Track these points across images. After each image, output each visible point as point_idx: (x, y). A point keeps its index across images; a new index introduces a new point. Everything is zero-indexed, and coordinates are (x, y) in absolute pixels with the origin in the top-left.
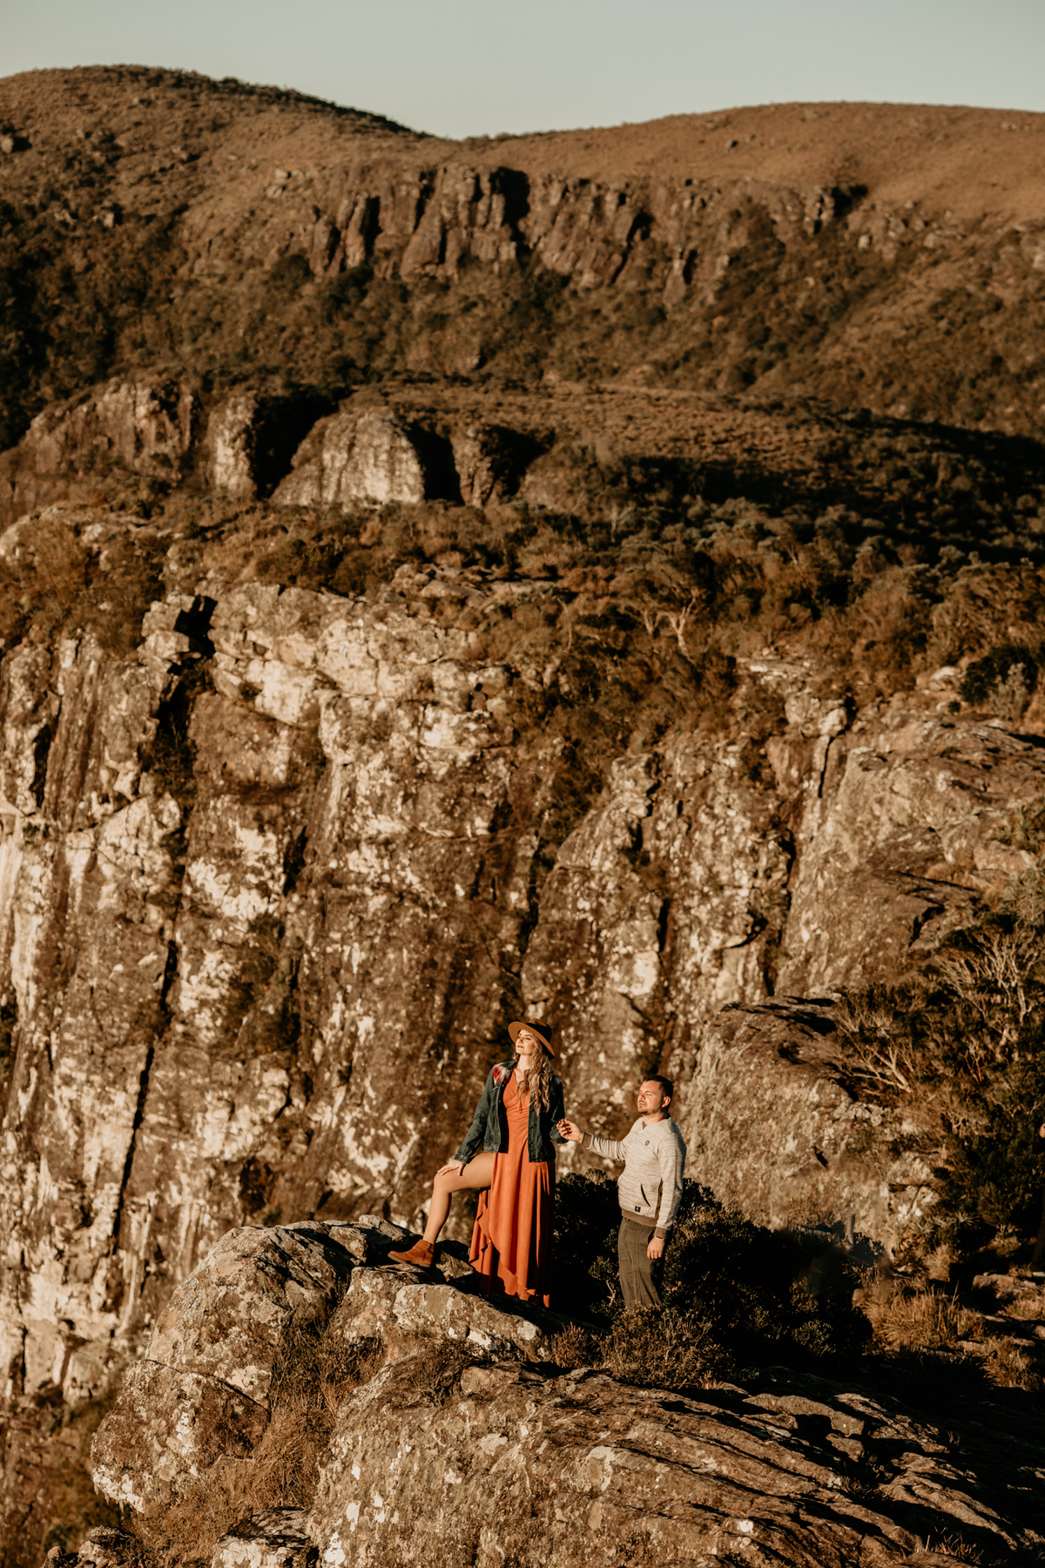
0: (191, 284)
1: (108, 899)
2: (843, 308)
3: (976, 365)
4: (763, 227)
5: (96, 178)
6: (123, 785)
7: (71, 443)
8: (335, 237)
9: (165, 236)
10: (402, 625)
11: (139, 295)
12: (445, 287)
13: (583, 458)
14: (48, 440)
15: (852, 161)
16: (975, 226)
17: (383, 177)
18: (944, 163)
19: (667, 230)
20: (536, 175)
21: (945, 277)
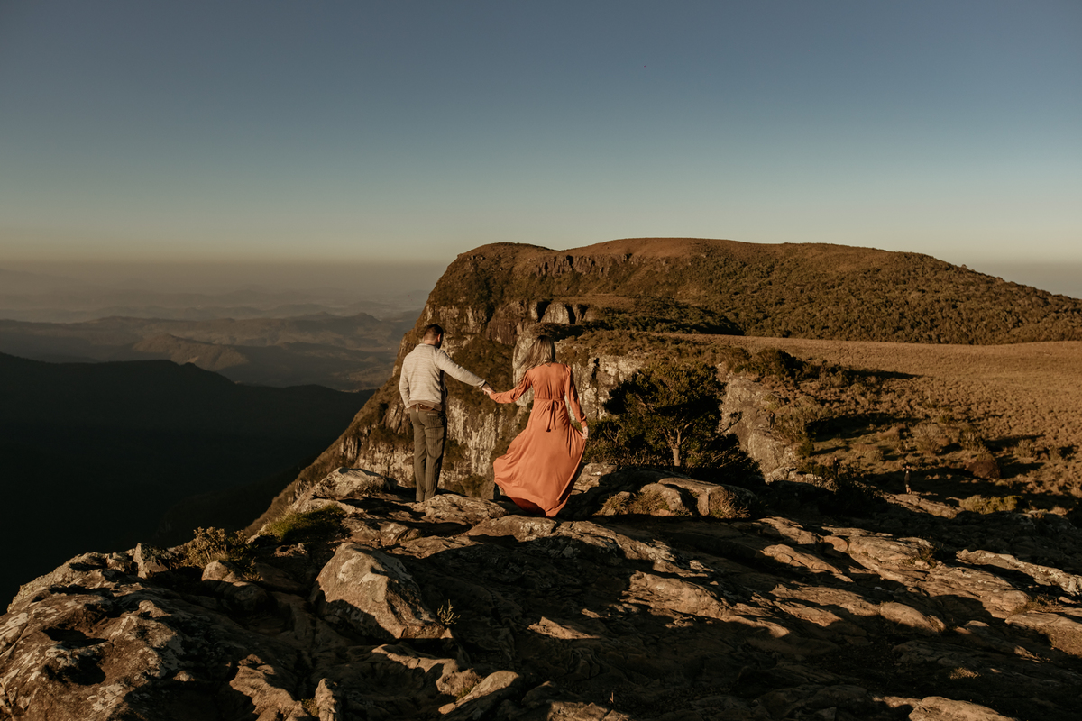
0: (516, 280)
1: (586, 403)
2: (630, 274)
3: (655, 283)
4: (615, 262)
5: (497, 263)
6: (587, 386)
7: (506, 312)
8: (540, 270)
9: (511, 272)
10: (631, 361)
11: (507, 282)
12: (560, 277)
13: (596, 308)
14: (502, 312)
15: (629, 249)
16: (652, 259)
17: (548, 259)
18: (645, 249)
19: (598, 264)
20: (574, 256)
21: (647, 268)
